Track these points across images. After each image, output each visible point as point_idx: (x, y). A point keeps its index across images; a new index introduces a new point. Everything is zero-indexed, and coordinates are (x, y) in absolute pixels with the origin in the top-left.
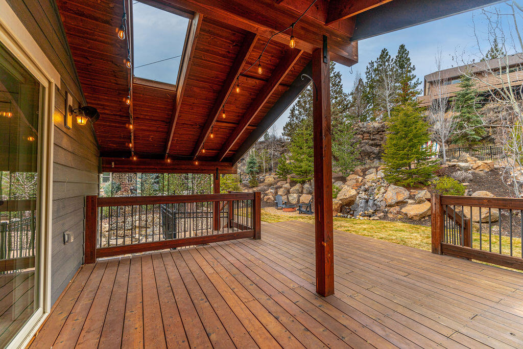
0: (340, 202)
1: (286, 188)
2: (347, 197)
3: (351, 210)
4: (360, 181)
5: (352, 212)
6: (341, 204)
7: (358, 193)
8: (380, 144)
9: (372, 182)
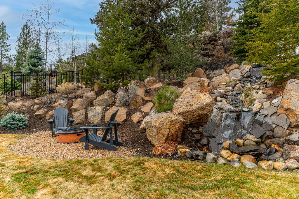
0: (181, 119)
1: (88, 98)
2: (194, 108)
3: (202, 136)
4: (206, 84)
5: (204, 141)
6: (183, 123)
7: (216, 100)
8: (212, 54)
9: (227, 86)
